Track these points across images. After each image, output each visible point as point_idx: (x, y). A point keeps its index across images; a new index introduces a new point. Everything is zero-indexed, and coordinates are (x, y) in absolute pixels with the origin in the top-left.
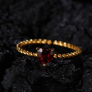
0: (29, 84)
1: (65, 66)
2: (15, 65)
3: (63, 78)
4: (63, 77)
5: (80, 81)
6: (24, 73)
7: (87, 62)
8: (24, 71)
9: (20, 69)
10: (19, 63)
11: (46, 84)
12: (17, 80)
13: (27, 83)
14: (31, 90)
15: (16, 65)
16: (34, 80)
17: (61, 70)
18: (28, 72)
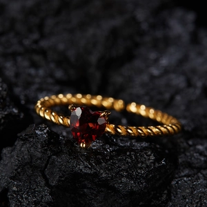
0: (47, 184)
1: (130, 154)
2: (22, 140)
3: (124, 180)
4: (123, 176)
5: (166, 192)
6: (40, 159)
7: (188, 154)
8: (39, 155)
9: (32, 149)
10: (30, 137)
11: (85, 190)
12: (22, 174)
13: (43, 183)
14: (49, 198)
15: (25, 140)
16: (60, 177)
17: (120, 160)
18: (49, 157)
